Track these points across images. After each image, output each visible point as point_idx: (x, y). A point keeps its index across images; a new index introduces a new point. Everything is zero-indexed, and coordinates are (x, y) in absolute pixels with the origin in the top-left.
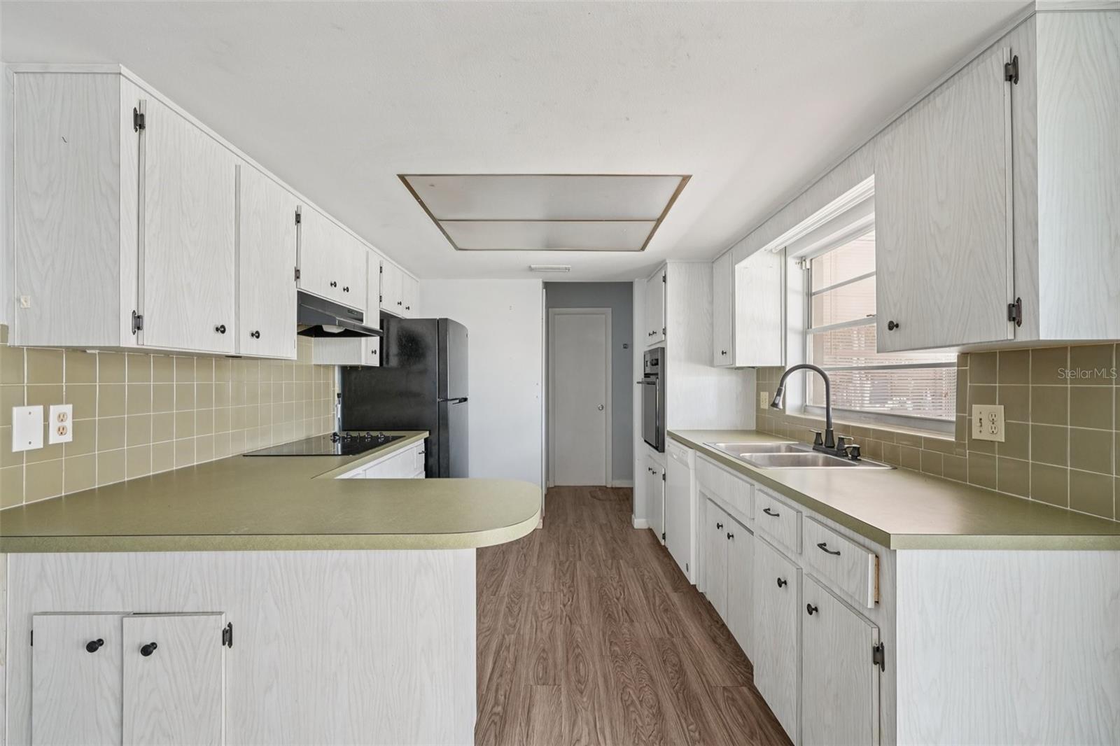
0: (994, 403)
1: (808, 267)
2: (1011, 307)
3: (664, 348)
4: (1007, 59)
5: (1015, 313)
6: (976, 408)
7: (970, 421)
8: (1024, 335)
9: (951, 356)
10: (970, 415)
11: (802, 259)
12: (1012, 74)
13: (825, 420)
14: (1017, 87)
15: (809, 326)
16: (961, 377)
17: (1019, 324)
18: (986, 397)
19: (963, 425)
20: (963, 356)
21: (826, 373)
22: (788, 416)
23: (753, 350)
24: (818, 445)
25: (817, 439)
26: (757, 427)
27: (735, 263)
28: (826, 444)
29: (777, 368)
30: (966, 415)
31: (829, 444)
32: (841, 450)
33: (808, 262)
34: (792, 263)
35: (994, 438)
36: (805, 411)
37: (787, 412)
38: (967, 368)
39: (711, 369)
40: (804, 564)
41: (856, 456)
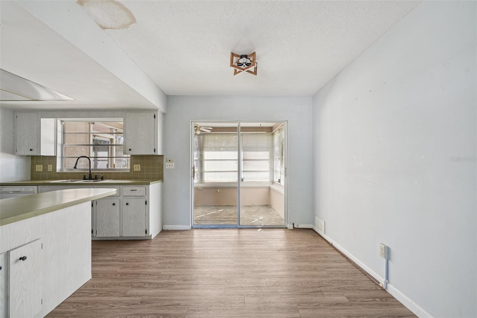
0: (138, 164)
4: (154, 114)
5: (155, 150)
6: (135, 166)
7: (133, 168)
9: (129, 156)
10: (133, 166)
11: (62, 121)
12: (155, 117)
13: (89, 172)
16: (131, 160)
17: (155, 152)
18: (137, 163)
19: (132, 168)
20: (131, 156)
21: (90, 158)
23: (46, 150)
24: (84, 179)
25: (95, 177)
26: (32, 179)
27: (41, 118)
28: (89, 178)
29: (53, 156)
30: (132, 167)
31: (90, 177)
32: (96, 178)
33: (64, 123)
34: (59, 122)
35: (138, 170)
36: (62, 171)
37: (57, 171)
38: (132, 158)
39: (14, 156)
40: (121, 198)
41: (102, 179)
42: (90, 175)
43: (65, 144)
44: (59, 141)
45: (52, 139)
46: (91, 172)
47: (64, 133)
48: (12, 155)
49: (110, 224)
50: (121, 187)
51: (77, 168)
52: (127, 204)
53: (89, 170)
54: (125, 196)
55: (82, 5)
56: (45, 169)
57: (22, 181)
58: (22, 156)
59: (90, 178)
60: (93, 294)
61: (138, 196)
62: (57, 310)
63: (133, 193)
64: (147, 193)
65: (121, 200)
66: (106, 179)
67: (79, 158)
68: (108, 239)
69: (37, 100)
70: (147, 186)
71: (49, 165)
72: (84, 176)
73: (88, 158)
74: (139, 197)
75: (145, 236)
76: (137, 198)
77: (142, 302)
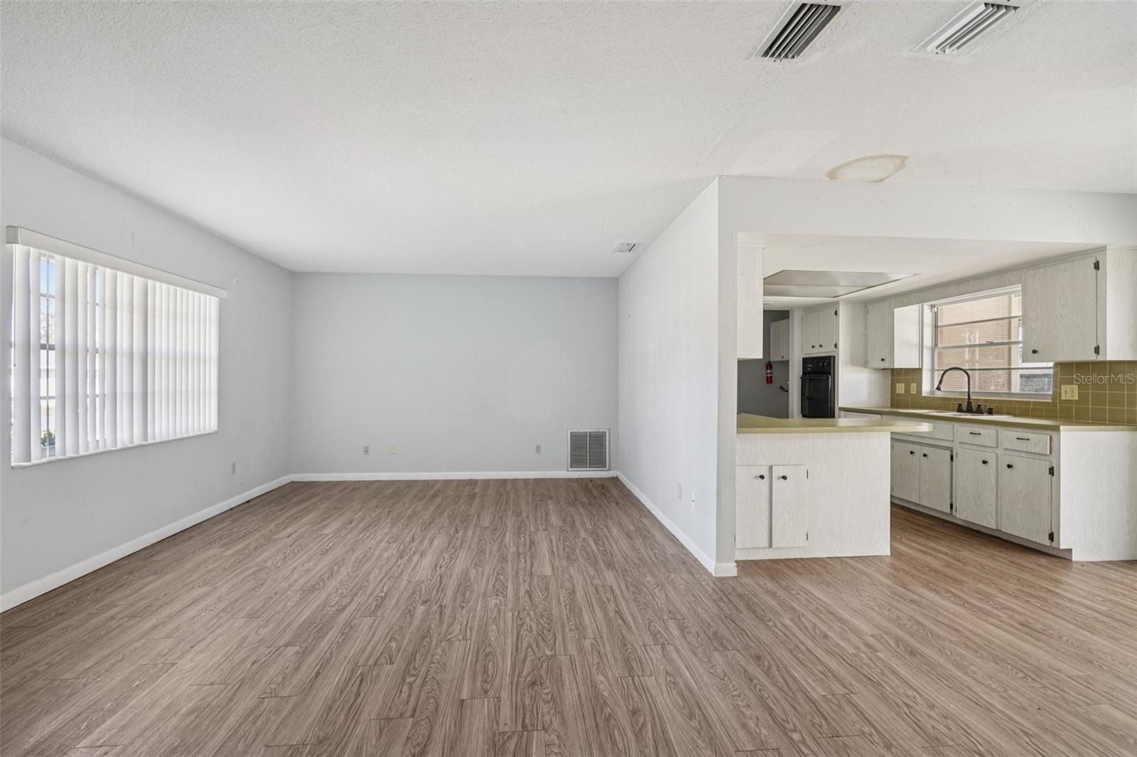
0: (1072, 384)
1: (936, 310)
2: (1095, 348)
3: (834, 357)
4: (1095, 261)
5: (1097, 350)
6: (1064, 387)
7: (1060, 393)
8: (1100, 358)
9: (1051, 364)
10: (1060, 389)
11: (933, 306)
12: (1097, 266)
13: (967, 397)
14: (1098, 272)
15: (936, 345)
16: (1055, 372)
17: (1098, 354)
18: (1069, 382)
19: (1057, 394)
20: (1057, 364)
21: (968, 372)
22: (925, 397)
23: (904, 358)
24: (960, 410)
25: (959, 407)
26: (893, 406)
27: (895, 308)
28: (967, 409)
29: (917, 369)
30: (1058, 390)
31: (969, 408)
32: (979, 411)
33: (936, 308)
34: (926, 307)
35: (1072, 398)
36: (933, 394)
37: (924, 394)
38: (1059, 369)
39: (865, 369)
40: (999, 451)
41: (990, 412)
42: (969, 403)
43: (939, 346)
44: (928, 341)
45: (915, 338)
46: (972, 398)
47: (936, 327)
48: (863, 369)
49: (978, 499)
50: (1000, 429)
51: (942, 389)
52: (1009, 466)
53: (967, 394)
54: (1007, 449)
55: (836, 178)
56: (907, 390)
57: (879, 407)
58: (877, 370)
59: (969, 410)
60: (872, 566)
61: (1034, 453)
62: (828, 560)
63: (1022, 446)
64: (1053, 449)
65: (999, 456)
66: (999, 413)
67: (946, 371)
68: (1011, 539)
69: (872, 287)
70: (1054, 434)
71: (912, 384)
72: (960, 405)
73: (964, 371)
74: (1037, 457)
75: (1049, 545)
76: (1033, 456)
77: (912, 601)
